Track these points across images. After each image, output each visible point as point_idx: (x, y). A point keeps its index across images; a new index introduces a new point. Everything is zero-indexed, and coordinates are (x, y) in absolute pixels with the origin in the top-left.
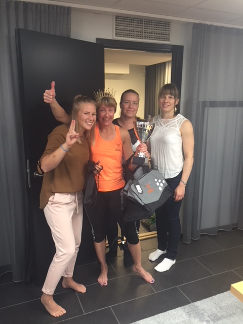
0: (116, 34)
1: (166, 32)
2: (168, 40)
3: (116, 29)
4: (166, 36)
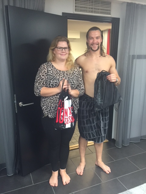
0: (75, 10)
2: (110, 14)
3: (75, 7)
4: (108, 11)
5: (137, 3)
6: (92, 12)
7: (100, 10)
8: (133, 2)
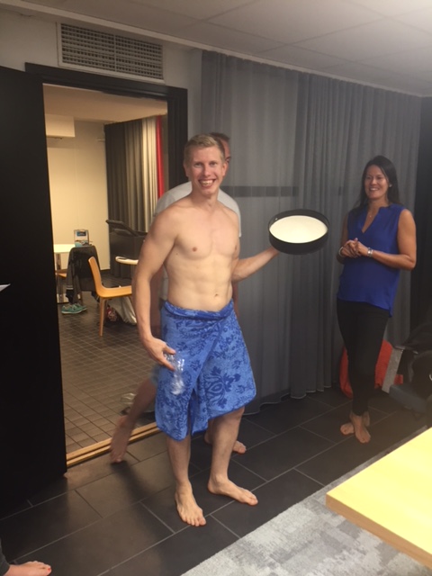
0: (64, 58)
1: (155, 62)
2: (160, 76)
3: (64, 50)
4: (155, 69)
5: (228, 53)
6: (112, 68)
7: (134, 65)
8: (218, 50)
